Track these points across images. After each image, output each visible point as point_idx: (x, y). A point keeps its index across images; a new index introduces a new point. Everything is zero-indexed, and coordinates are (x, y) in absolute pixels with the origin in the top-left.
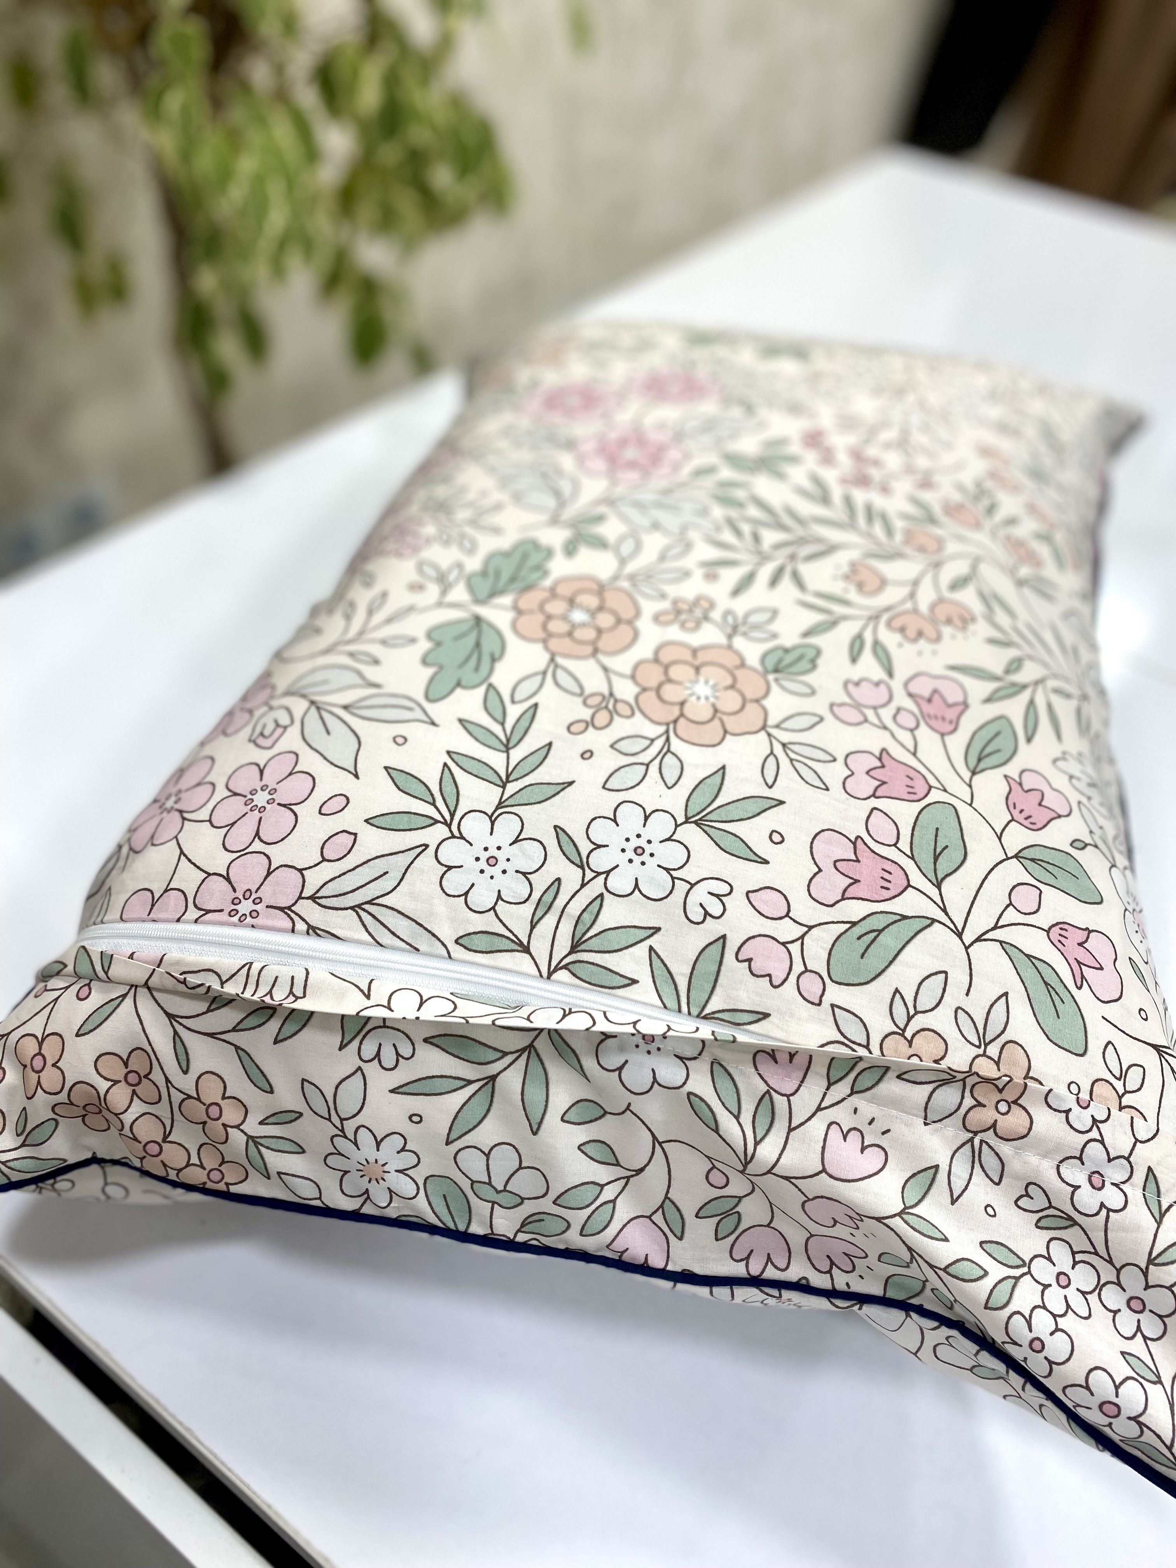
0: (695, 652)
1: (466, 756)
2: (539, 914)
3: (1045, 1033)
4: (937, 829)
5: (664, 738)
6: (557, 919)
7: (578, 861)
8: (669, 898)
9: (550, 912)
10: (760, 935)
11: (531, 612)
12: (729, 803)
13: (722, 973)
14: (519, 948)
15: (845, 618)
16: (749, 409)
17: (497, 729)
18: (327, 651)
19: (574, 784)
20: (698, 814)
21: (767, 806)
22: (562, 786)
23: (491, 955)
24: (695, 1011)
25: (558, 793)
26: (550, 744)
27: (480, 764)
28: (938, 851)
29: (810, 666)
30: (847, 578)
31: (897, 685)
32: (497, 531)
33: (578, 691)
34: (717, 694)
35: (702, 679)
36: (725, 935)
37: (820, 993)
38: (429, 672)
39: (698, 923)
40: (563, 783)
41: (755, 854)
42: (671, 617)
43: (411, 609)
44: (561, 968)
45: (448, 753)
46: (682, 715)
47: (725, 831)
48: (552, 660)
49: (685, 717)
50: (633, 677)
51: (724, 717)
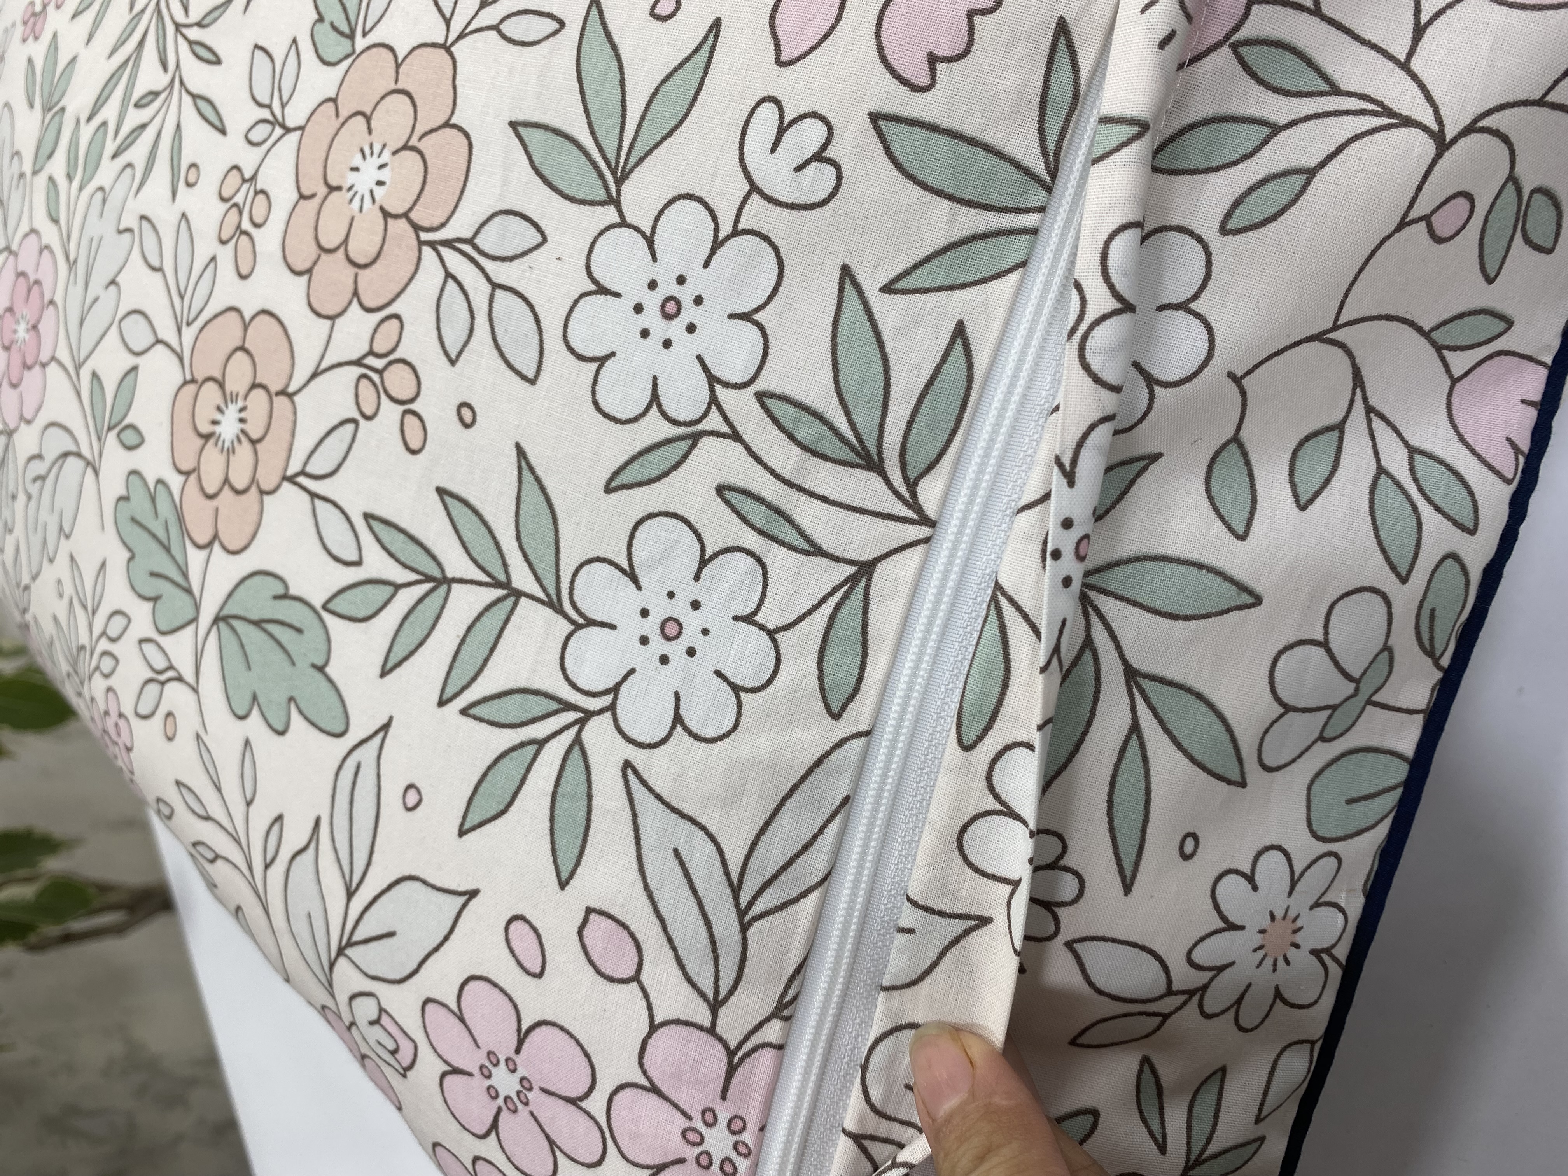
0: (302, 197)
1: (451, 667)
2: (791, 536)
5: (445, 251)
6: (804, 498)
7: (684, 445)
8: (778, 242)
9: (789, 511)
10: (878, 35)
12: (586, 111)
13: (957, 127)
14: (863, 584)
17: (406, 598)
19: (522, 444)
20: (602, 177)
21: (600, 29)
22: (526, 472)
23: (871, 645)
24: (1038, 197)
25: (538, 480)
26: (441, 492)
27: (468, 640)
33: (350, 427)
34: (378, 148)
35: (350, 180)
36: (870, 114)
39: (839, 178)
40: (520, 468)
41: (697, 50)
42: (245, 247)
44: (914, 495)
45: (442, 703)
46: (406, 215)
47: (643, 118)
48: (291, 479)
49: (411, 209)
50: (332, 318)
51: (420, 129)
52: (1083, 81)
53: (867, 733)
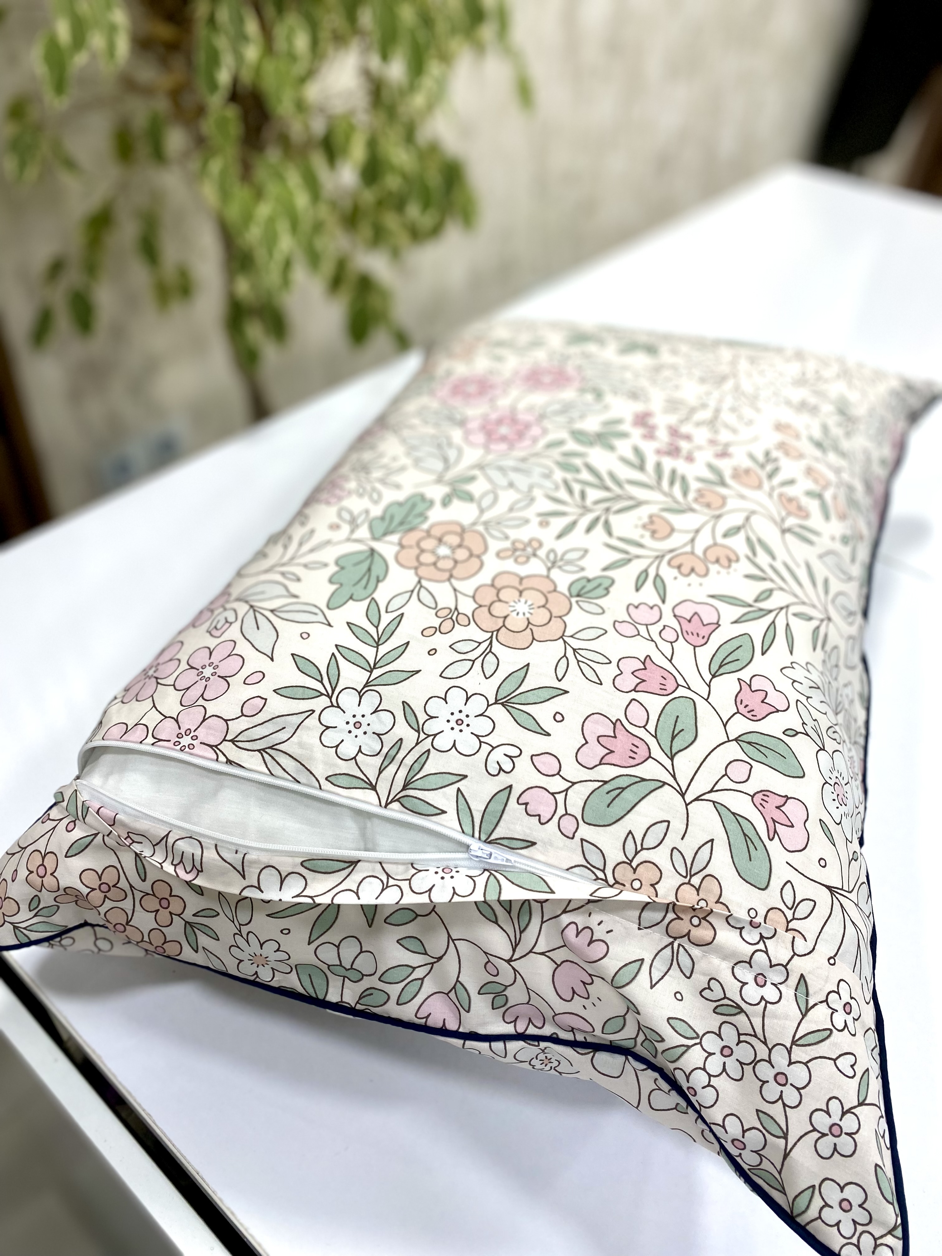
0: (521, 579)
1: (348, 649)
2: (385, 763)
3: (737, 871)
4: (678, 717)
5: (488, 642)
6: (397, 767)
7: (416, 728)
8: (476, 755)
9: (393, 763)
10: (536, 787)
11: (410, 547)
12: (528, 691)
13: (505, 812)
14: (369, 787)
15: (638, 557)
16: (599, 395)
17: (373, 631)
18: (267, 571)
19: (420, 672)
20: (505, 698)
21: (556, 694)
22: (411, 674)
23: (349, 790)
24: (483, 837)
25: (408, 678)
26: (408, 643)
27: (358, 655)
28: (676, 732)
29: (605, 592)
30: (644, 526)
31: (667, 609)
32: (398, 487)
33: (433, 606)
34: (532, 611)
35: (523, 600)
36: (512, 785)
37: (574, 830)
38: (334, 587)
39: (494, 776)
40: (412, 672)
41: (542, 728)
42: (510, 553)
43: (328, 542)
44: (395, 801)
45: (336, 645)
46: (504, 625)
47: (522, 711)
48: (419, 582)
49: (506, 627)
50: (473, 597)
51: (534, 628)
52: (518, 851)
53: (321, 788)
